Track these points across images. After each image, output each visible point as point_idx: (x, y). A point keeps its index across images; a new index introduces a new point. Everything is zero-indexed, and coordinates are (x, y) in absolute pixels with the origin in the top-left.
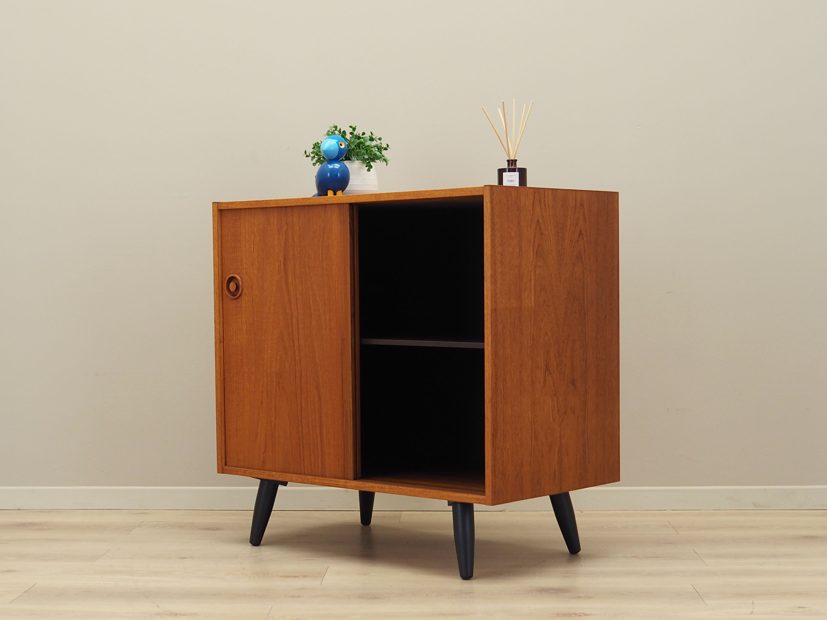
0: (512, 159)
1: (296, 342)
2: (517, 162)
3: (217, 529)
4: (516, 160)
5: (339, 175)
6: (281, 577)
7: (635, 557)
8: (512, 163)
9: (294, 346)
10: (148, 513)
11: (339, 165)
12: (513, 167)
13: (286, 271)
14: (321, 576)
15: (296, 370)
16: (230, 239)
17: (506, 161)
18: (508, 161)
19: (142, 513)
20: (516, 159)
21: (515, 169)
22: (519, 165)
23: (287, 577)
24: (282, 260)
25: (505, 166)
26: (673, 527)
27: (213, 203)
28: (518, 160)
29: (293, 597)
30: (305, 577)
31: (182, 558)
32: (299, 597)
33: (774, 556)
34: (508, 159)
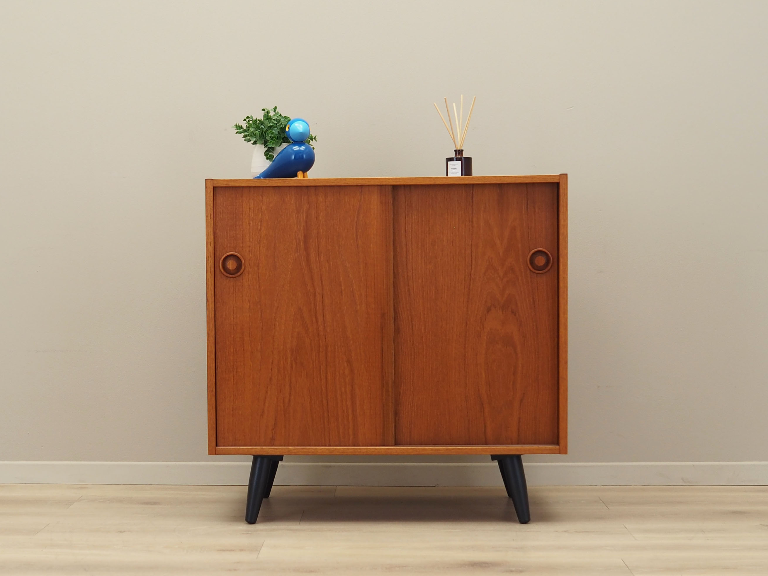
0: (459, 149)
1: (320, 319)
2: (463, 152)
3: (155, 503)
4: (462, 151)
5: (304, 156)
6: (218, 550)
7: (565, 531)
8: (459, 152)
9: (317, 322)
10: (88, 488)
11: (304, 146)
12: (459, 157)
13: (306, 249)
14: (257, 550)
15: (320, 346)
16: (226, 217)
17: (454, 151)
18: (455, 151)
19: (81, 488)
20: (462, 149)
21: (462, 158)
22: (465, 155)
23: (224, 551)
24: (302, 238)
25: (453, 155)
26: (603, 502)
27: (206, 179)
28: (464, 151)
29: (230, 570)
30: (242, 550)
31: (121, 532)
32: (235, 570)
33: (703, 531)
34: (455, 149)
